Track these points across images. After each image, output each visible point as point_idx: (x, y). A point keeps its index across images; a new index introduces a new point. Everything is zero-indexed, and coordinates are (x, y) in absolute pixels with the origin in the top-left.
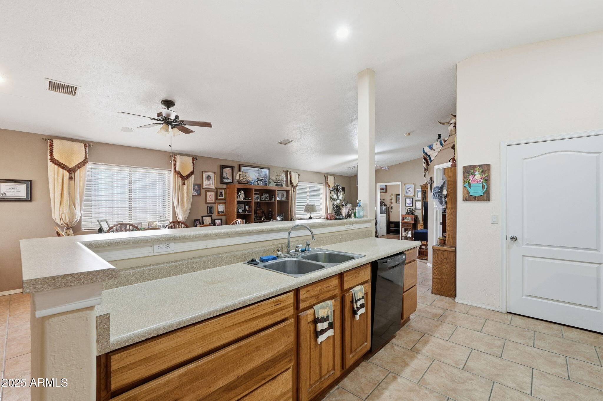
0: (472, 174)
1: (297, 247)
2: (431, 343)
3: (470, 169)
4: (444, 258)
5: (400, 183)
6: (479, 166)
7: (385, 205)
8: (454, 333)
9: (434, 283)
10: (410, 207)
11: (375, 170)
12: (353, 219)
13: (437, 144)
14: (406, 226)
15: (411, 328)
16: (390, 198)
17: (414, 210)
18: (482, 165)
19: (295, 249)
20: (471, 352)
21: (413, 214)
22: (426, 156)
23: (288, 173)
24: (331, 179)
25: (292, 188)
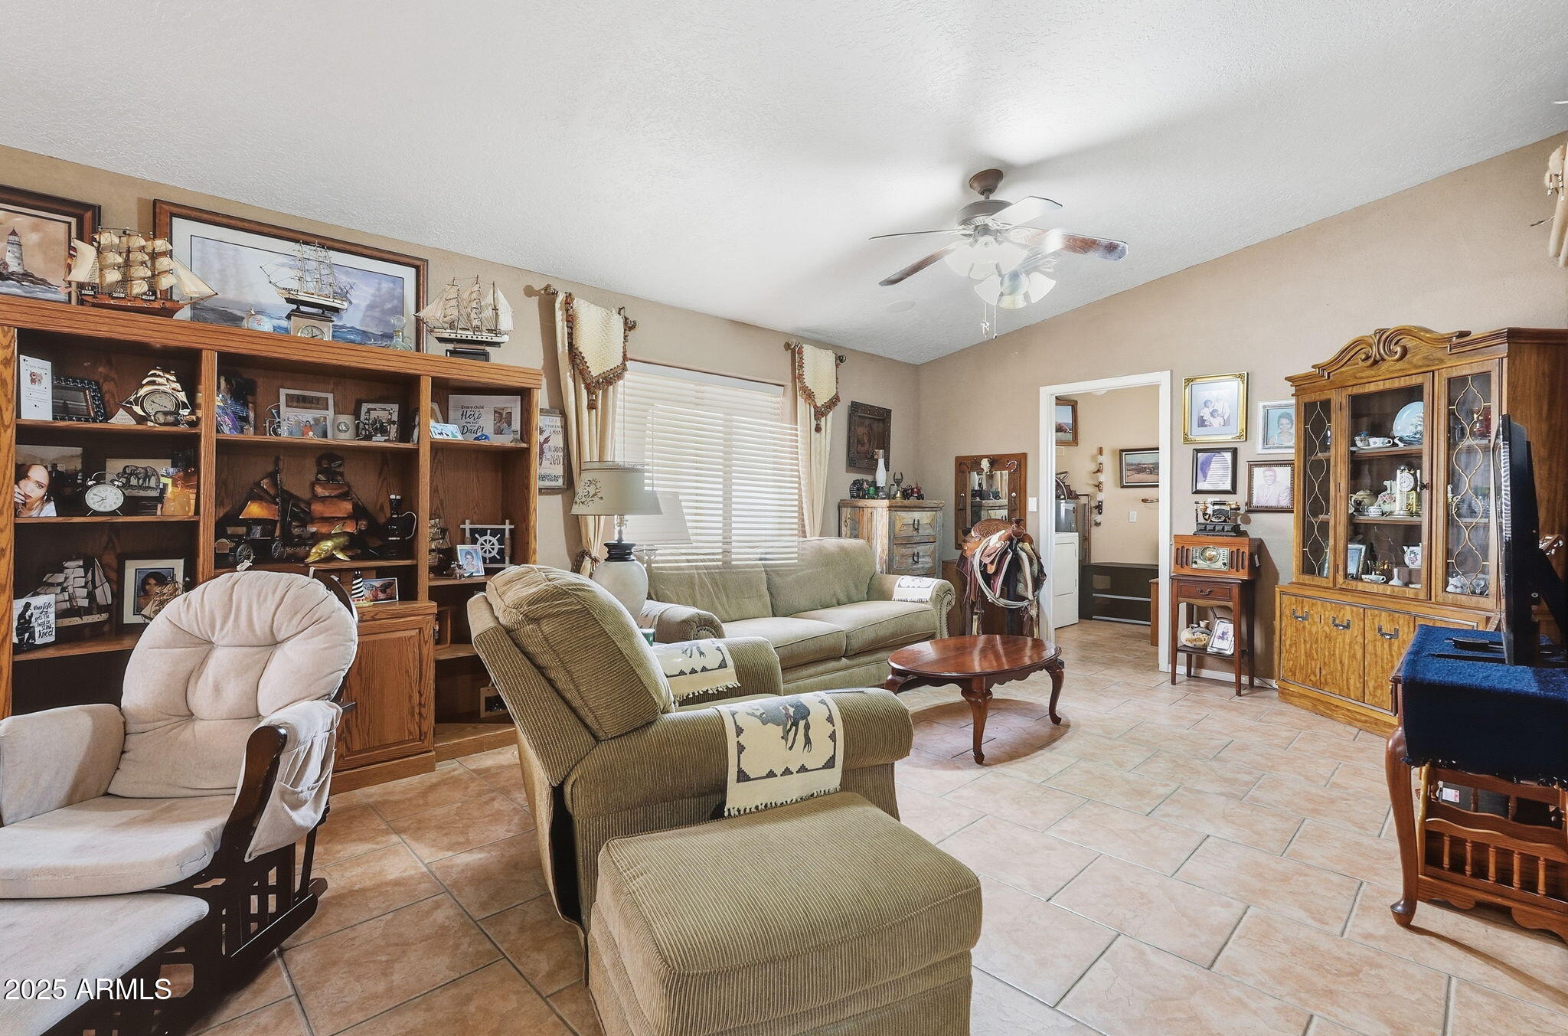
5: (1163, 378)
7: (1072, 495)
14: (1198, 597)
16: (1093, 467)
17: (1242, 511)
21: (1237, 531)
23: (557, 305)
24: (819, 369)
25: (583, 386)
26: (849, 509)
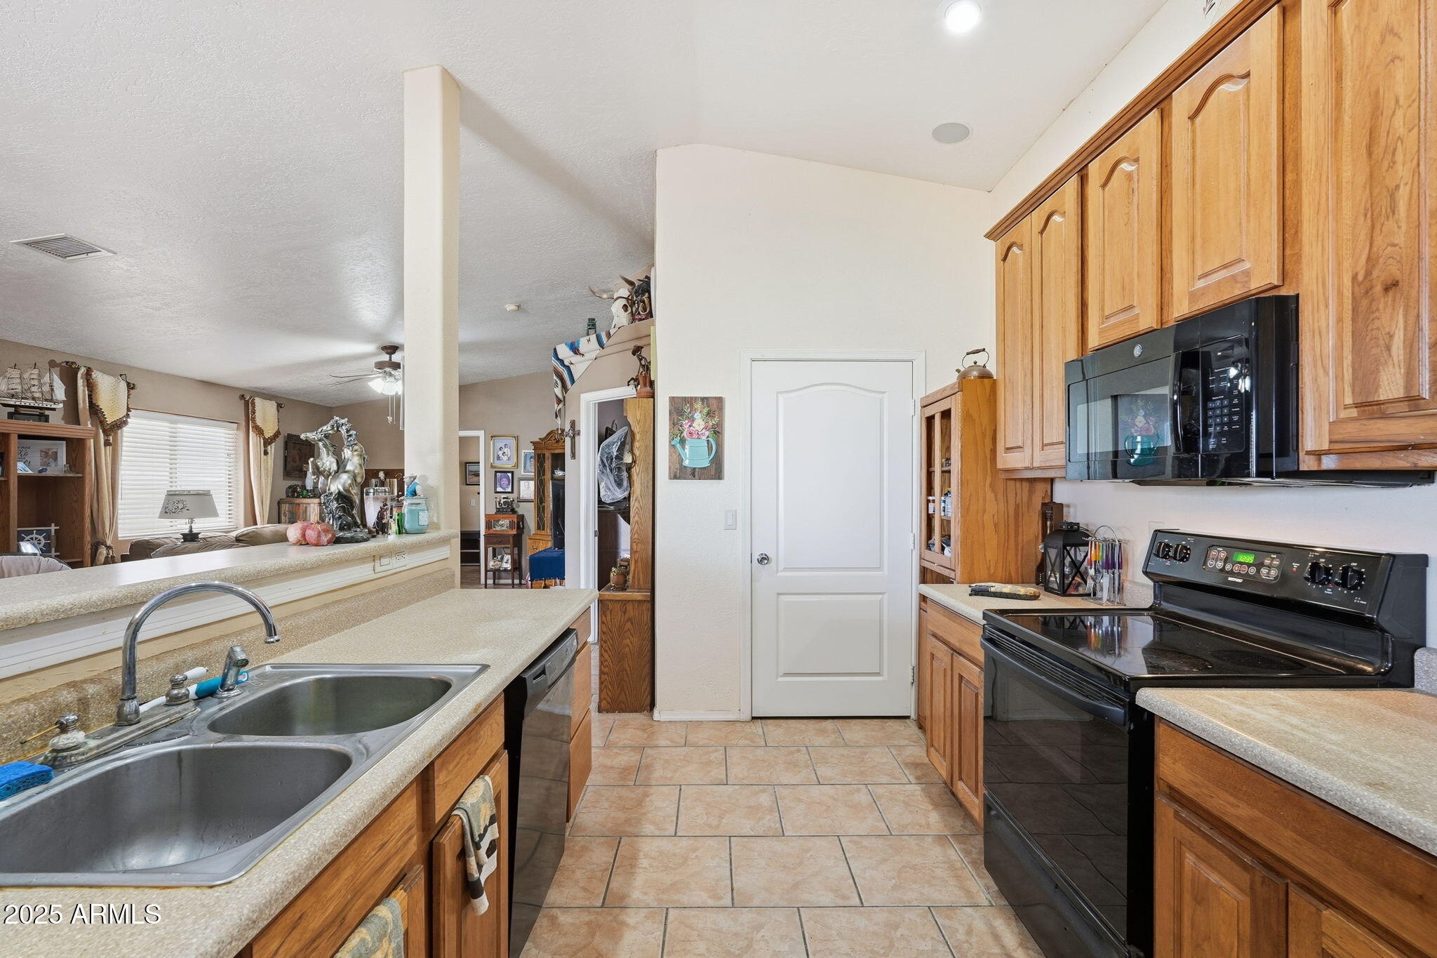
0: (688, 418)
1: (176, 684)
2: (644, 862)
3: (684, 404)
4: (626, 618)
5: (481, 434)
6: (703, 399)
8: (681, 808)
9: (603, 686)
10: (505, 496)
11: (460, 386)
12: (392, 538)
13: (589, 341)
14: (496, 544)
15: (584, 834)
17: (516, 501)
18: (707, 398)
19: (167, 696)
20: (730, 849)
21: (513, 511)
22: (561, 369)
23: (80, 375)
24: (265, 411)
25: (101, 431)
26: (287, 505)
